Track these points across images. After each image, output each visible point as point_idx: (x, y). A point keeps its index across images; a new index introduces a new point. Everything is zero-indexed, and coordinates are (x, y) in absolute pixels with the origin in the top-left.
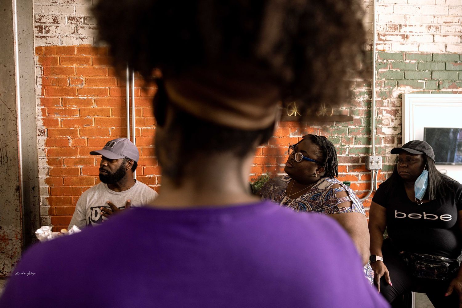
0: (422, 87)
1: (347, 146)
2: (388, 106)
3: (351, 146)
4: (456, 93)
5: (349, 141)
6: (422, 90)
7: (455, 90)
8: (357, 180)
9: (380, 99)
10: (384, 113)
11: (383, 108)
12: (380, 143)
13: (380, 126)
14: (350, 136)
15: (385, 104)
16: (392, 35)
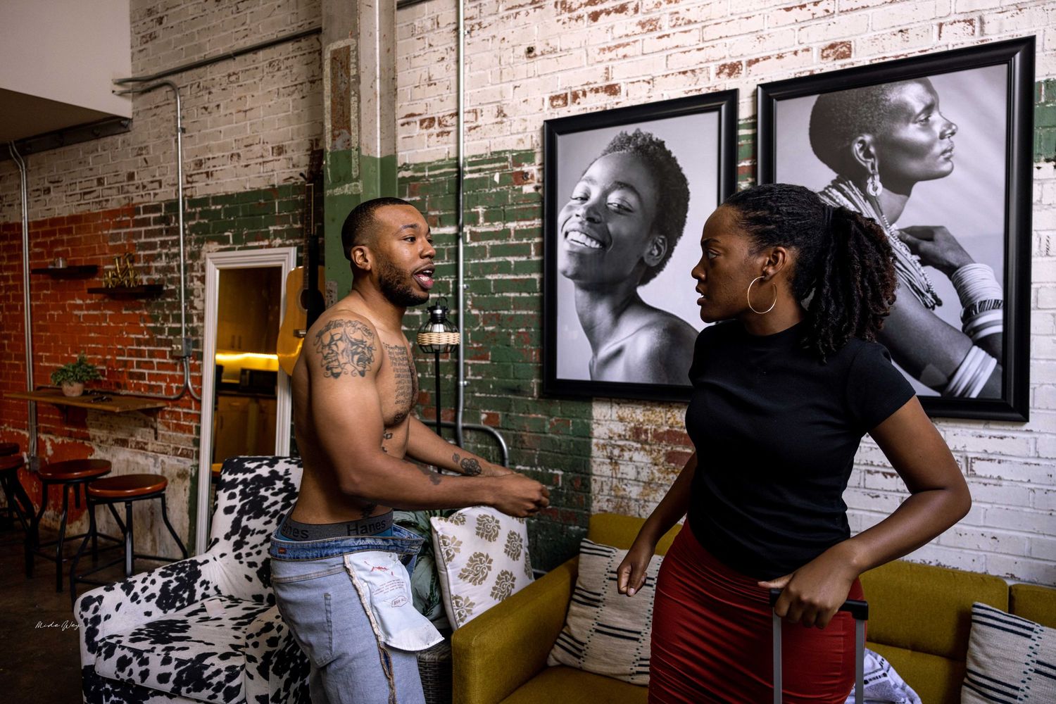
0: (228, 243)
1: (165, 325)
2: (198, 271)
3: (169, 325)
4: (261, 247)
5: (166, 319)
6: (228, 246)
7: (262, 243)
8: (176, 370)
9: (190, 262)
10: (195, 279)
11: (194, 274)
12: (192, 321)
13: (192, 298)
14: (167, 312)
15: (196, 268)
16: (198, 174)
